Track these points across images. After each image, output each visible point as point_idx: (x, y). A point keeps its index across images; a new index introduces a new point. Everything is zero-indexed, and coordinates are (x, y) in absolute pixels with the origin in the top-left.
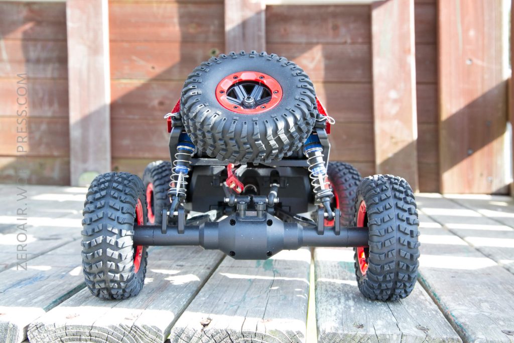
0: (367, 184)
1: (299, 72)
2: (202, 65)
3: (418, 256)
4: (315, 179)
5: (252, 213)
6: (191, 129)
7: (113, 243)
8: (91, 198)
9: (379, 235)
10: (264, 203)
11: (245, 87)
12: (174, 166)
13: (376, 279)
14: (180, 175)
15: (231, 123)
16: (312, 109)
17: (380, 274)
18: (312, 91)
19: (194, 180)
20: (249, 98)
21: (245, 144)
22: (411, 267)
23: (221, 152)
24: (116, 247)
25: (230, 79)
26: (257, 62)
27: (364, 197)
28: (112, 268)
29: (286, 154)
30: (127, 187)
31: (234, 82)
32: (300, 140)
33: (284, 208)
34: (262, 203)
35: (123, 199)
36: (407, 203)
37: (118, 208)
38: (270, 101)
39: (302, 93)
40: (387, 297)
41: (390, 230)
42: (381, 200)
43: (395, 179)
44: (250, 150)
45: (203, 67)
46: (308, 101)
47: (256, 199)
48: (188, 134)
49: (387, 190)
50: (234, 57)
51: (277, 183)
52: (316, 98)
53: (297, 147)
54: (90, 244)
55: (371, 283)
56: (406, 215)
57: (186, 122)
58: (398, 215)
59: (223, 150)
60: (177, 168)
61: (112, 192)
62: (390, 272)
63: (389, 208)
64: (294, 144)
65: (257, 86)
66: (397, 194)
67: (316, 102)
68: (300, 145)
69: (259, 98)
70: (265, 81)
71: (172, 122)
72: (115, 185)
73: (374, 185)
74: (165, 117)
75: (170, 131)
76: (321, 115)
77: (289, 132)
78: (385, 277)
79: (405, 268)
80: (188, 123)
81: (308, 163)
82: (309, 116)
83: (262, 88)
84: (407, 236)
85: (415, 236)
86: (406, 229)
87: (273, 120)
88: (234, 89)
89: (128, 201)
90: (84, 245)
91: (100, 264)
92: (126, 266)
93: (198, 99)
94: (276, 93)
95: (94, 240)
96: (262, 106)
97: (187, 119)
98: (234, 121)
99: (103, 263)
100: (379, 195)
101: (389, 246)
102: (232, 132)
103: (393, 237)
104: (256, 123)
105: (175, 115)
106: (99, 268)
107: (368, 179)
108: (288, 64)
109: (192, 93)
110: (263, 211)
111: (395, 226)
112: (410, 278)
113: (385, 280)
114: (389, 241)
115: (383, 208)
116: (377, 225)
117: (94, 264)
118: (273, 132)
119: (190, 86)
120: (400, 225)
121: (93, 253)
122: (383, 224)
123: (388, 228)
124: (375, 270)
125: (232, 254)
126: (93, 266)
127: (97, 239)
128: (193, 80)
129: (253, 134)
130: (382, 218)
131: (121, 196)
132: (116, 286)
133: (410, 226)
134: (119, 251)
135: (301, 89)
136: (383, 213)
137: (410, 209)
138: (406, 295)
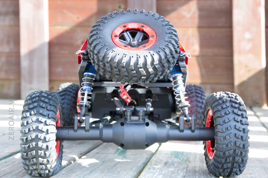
0: (212, 98)
1: (167, 23)
2: (102, 18)
3: (248, 146)
4: (177, 95)
5: (136, 118)
6: (96, 61)
7: (42, 138)
8: (27, 108)
9: (222, 131)
10: (144, 111)
11: (130, 33)
12: (81, 86)
13: (220, 162)
14: (86, 93)
15: (123, 57)
16: (176, 48)
17: (223, 158)
18: (176, 36)
20: (134, 40)
21: (132, 70)
22: (244, 153)
23: (116, 76)
24: (45, 140)
25: (121, 28)
26: (142, 17)
27: (211, 106)
28: (41, 155)
29: (159, 78)
30: (51, 100)
31: (124, 30)
32: (169, 68)
33: (155, 116)
34: (142, 111)
35: (48, 108)
36: (240, 110)
37: (46, 115)
38: (148, 42)
39: (170, 37)
40: (228, 174)
41: (229, 128)
42: (222, 108)
43: (231, 95)
44: (136, 75)
45: (102, 20)
46: (173, 42)
47: (138, 109)
48: (93, 65)
49: (227, 101)
50: (123, 13)
51: (151, 98)
52: (179, 40)
53: (167, 73)
54: (27, 139)
55: (217, 164)
56: (239, 118)
57: (92, 56)
58: (234, 118)
59: (117, 74)
60: (84, 87)
61: (41, 104)
62: (229, 156)
63: (228, 114)
64: (165, 71)
65: (139, 33)
66: (234, 104)
69: (140, 41)
70: (145, 29)
71: (82, 56)
72: (43, 99)
74: (77, 53)
75: (80, 63)
76: (182, 52)
77: (162, 63)
78: (226, 160)
79: (239, 154)
80: (93, 57)
81: (173, 84)
82: (175, 52)
83: (142, 34)
84: (241, 132)
85: (246, 132)
86: (240, 127)
87: (151, 55)
88: (123, 34)
89: (52, 110)
90: (22, 140)
91: (33, 152)
92: (51, 153)
93: (100, 41)
94: (152, 37)
95: (29, 136)
96: (143, 45)
97: (93, 55)
98: (125, 55)
99: (35, 152)
100: (221, 105)
101: (229, 139)
102: (124, 62)
103: (231, 133)
104: (140, 57)
105: (83, 52)
106: (33, 155)
107: (213, 95)
108: (160, 18)
109: (96, 37)
110: (142, 116)
111: (233, 125)
112: (243, 160)
113: (226, 162)
114: (228, 136)
115: (224, 113)
116: (220, 125)
117: (29, 152)
118: (151, 63)
119: (94, 32)
120: (236, 125)
121: (29, 145)
122: (224, 124)
123: (228, 127)
124: (219, 155)
125: (122, 145)
126: (29, 153)
127: (31, 135)
128: (96, 28)
129: (138, 64)
130: (224, 120)
131: (47, 106)
132: (44, 167)
133: (243, 125)
134: (47, 143)
135: (169, 34)
136: (224, 117)
137: (242, 114)
138: (240, 173)
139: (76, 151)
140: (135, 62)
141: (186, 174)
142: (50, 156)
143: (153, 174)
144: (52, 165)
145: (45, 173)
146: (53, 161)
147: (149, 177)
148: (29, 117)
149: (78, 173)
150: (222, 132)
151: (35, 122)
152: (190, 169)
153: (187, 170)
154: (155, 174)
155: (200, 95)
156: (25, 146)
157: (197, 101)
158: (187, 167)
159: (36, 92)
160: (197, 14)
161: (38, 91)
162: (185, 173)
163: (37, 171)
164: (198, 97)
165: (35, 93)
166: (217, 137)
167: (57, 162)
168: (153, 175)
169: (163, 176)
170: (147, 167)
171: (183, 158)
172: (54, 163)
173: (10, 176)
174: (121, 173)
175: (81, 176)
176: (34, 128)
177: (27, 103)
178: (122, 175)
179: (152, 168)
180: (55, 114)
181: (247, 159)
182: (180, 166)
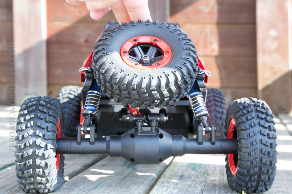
0: (236, 106)
1: (184, 36)
3: (276, 162)
5: (148, 129)
6: (102, 81)
7: (40, 154)
9: (246, 147)
10: (157, 121)
11: (142, 48)
13: (244, 180)
15: (133, 77)
16: (195, 66)
17: (246, 176)
18: (194, 52)
20: (145, 56)
21: (144, 93)
22: (270, 171)
23: (125, 99)
24: (43, 157)
25: (131, 41)
26: (155, 29)
27: (234, 116)
28: (40, 174)
31: (134, 44)
32: (186, 90)
34: (155, 121)
35: (47, 120)
36: (267, 121)
37: (44, 128)
38: (162, 59)
39: (187, 54)
41: (255, 143)
42: (247, 119)
43: (258, 102)
44: (148, 98)
45: (109, 32)
46: (191, 60)
47: (150, 118)
49: (252, 111)
50: (134, 24)
52: (197, 57)
54: (22, 155)
55: (240, 182)
56: (266, 131)
57: (97, 76)
58: (261, 131)
59: (127, 98)
61: (39, 115)
62: (254, 174)
63: (253, 126)
64: (181, 93)
65: (151, 48)
66: (260, 115)
67: (197, 61)
69: (153, 57)
70: (158, 44)
71: (86, 74)
72: (41, 108)
73: (242, 107)
74: (79, 71)
76: (201, 70)
77: (178, 84)
78: (250, 178)
79: (266, 171)
80: (99, 76)
82: (193, 71)
83: (156, 49)
84: (267, 147)
85: (274, 147)
86: (267, 142)
87: (166, 75)
88: (134, 49)
89: (51, 122)
90: (17, 156)
91: (30, 171)
92: (51, 171)
93: (107, 59)
94: (167, 53)
95: (25, 152)
96: (157, 63)
97: (98, 74)
98: (135, 76)
99: (33, 170)
100: (246, 116)
101: (254, 155)
102: (135, 84)
103: (257, 148)
104: (153, 78)
105: (87, 69)
106: (29, 174)
107: (237, 102)
108: (175, 30)
109: (103, 54)
110: (156, 127)
111: (259, 140)
112: (269, 178)
113: (250, 180)
114: (254, 152)
115: (249, 125)
116: (244, 139)
117: (25, 170)
118: (165, 84)
119: (100, 48)
120: (262, 139)
121: (25, 162)
122: (249, 138)
123: (253, 141)
124: (242, 173)
125: (132, 160)
126: (25, 172)
127: (28, 151)
128: (103, 43)
129: (150, 86)
130: (248, 134)
131: (45, 117)
132: (42, 187)
133: (270, 139)
134: (45, 160)
135: (186, 50)
136: (249, 130)
137: (269, 127)
138: (266, 190)
139: (79, 163)
140: (147, 84)
141: (204, 188)
142: (49, 174)
143: (167, 188)
144: (53, 183)
145: (44, 192)
146: (53, 179)
147: (162, 191)
148: (25, 130)
149: (82, 187)
150: (246, 148)
151: (32, 136)
152: (209, 183)
153: (205, 184)
154: (169, 188)
155: (219, 104)
156: (21, 163)
157: (216, 110)
158: (206, 180)
159: (33, 98)
160: (215, 9)
161: (35, 98)
162: (203, 186)
163: (35, 190)
164: (217, 106)
165: (32, 100)
166: (240, 153)
167: (58, 179)
168: (168, 189)
169: (178, 190)
170: (160, 181)
171: (201, 171)
172: (54, 182)
174: (131, 187)
175: (85, 190)
176: (31, 144)
177: (23, 113)
178: (132, 189)
179: (166, 181)
180: (55, 126)
181: (274, 177)
182: (198, 179)
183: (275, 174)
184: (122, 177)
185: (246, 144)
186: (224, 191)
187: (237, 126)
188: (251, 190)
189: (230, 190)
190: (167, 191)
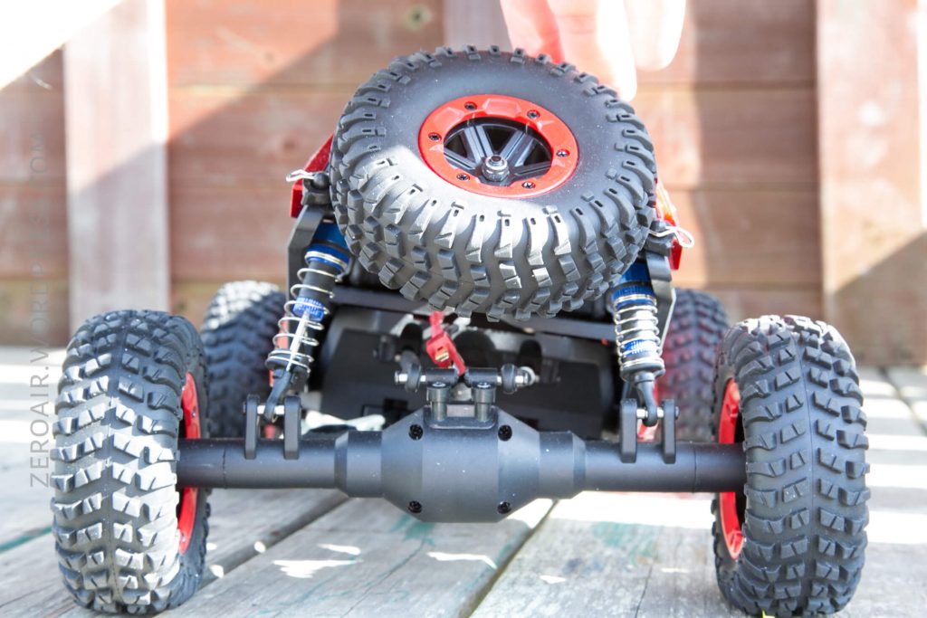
1: (624, 113)
5: (464, 411)
6: (351, 214)
7: (127, 479)
9: (770, 473)
10: (493, 386)
11: (489, 132)
12: (292, 298)
13: (763, 578)
14: (303, 322)
15: (448, 214)
16: (643, 205)
17: (771, 565)
18: (648, 163)
19: (334, 336)
20: (496, 159)
21: (475, 266)
22: (847, 550)
23: (414, 278)
24: (136, 487)
25: (457, 107)
28: (124, 539)
29: (567, 304)
30: (160, 343)
31: (467, 116)
34: (485, 386)
35: (151, 373)
36: (839, 393)
37: (140, 396)
38: (546, 172)
39: (626, 164)
41: (797, 462)
42: (775, 386)
43: (812, 332)
45: (395, 72)
46: (636, 184)
48: (341, 227)
49: (792, 358)
53: (597, 290)
54: (72, 481)
55: (750, 583)
56: (836, 424)
57: (339, 197)
58: (817, 424)
60: (300, 302)
61: (126, 358)
62: (796, 560)
63: (793, 409)
65: (517, 135)
66: (816, 372)
68: (605, 287)
69: (519, 163)
70: (540, 125)
71: (305, 191)
72: (131, 339)
74: (289, 179)
75: (295, 213)
77: (584, 252)
78: (783, 571)
79: (831, 551)
80: (345, 200)
82: (635, 221)
83: (530, 141)
84: (838, 475)
85: (857, 475)
86: (835, 458)
87: (550, 220)
88: (463, 133)
89: (163, 379)
90: (58, 484)
91: (96, 530)
92: (159, 534)
93: (375, 147)
94: (563, 155)
95: (82, 471)
96: (527, 182)
97: (343, 191)
98: (456, 208)
99: (103, 528)
100: (771, 375)
101: (794, 500)
102: (450, 234)
103: (804, 479)
104: (507, 221)
106: (93, 539)
107: (745, 329)
108: (600, 91)
109: (365, 131)
110: (488, 404)
111: (810, 452)
112: (843, 573)
113: (782, 579)
114: (794, 490)
115: (780, 406)
116: (764, 449)
117: (81, 529)
120: (822, 450)
121: (79, 502)
122: (780, 447)
123: (791, 457)
124: (758, 554)
125: (415, 508)
126: (79, 532)
127: (89, 469)
128: (370, 100)
129: (496, 245)
130: (778, 433)
131: (145, 365)
132: (133, 584)
133: (847, 451)
134: (143, 497)
135: (624, 154)
136: (779, 421)
137: (845, 410)
138: (834, 609)
139: (257, 523)
141: (643, 600)
142: (155, 543)
143: (524, 599)
144: (166, 574)
145: (139, 603)
146: (166, 562)
147: (510, 611)
148: (82, 402)
149: (260, 598)
150: (770, 476)
151: (103, 421)
152: (660, 583)
153: (646, 587)
154: (532, 600)
156: (67, 507)
157: (701, 359)
158: (649, 577)
159: (109, 314)
161: (117, 313)
162: (639, 596)
163: (112, 594)
164: (706, 345)
165: (108, 318)
166: (751, 491)
167: (182, 565)
168: (527, 603)
169: (559, 608)
170: (505, 578)
171: (637, 547)
172: (169, 570)
173: (18, 611)
174: (412, 599)
175: (269, 608)
176: (99, 445)
177: (77, 354)
178: (416, 606)
179: (522, 579)
180: (175, 394)
181: (859, 570)
182: (624, 574)
183: (864, 558)
184: (385, 567)
185: (770, 466)
186: (705, 608)
187: (744, 405)
188: (786, 610)
189: (723, 606)
190: (526, 611)
